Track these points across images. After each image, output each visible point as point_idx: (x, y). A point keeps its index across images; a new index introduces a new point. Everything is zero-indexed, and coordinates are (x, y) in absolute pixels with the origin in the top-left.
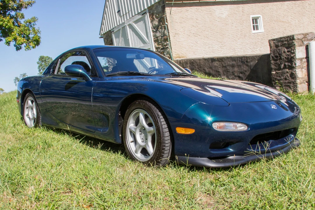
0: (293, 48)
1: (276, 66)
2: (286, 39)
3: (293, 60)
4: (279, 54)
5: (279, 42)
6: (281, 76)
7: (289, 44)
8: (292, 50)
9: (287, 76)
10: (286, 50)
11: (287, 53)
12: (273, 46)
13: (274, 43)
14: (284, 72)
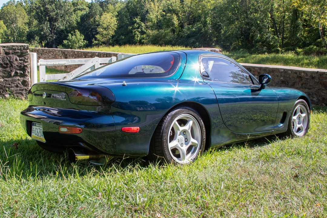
0: (26, 57)
1: (4, 73)
2: (20, 48)
3: (26, 68)
4: (10, 62)
5: (10, 49)
6: (10, 83)
7: (22, 53)
8: (25, 59)
9: (18, 83)
10: (18, 58)
11: (19, 61)
12: (2, 53)
13: (3, 50)
14: (16, 80)
